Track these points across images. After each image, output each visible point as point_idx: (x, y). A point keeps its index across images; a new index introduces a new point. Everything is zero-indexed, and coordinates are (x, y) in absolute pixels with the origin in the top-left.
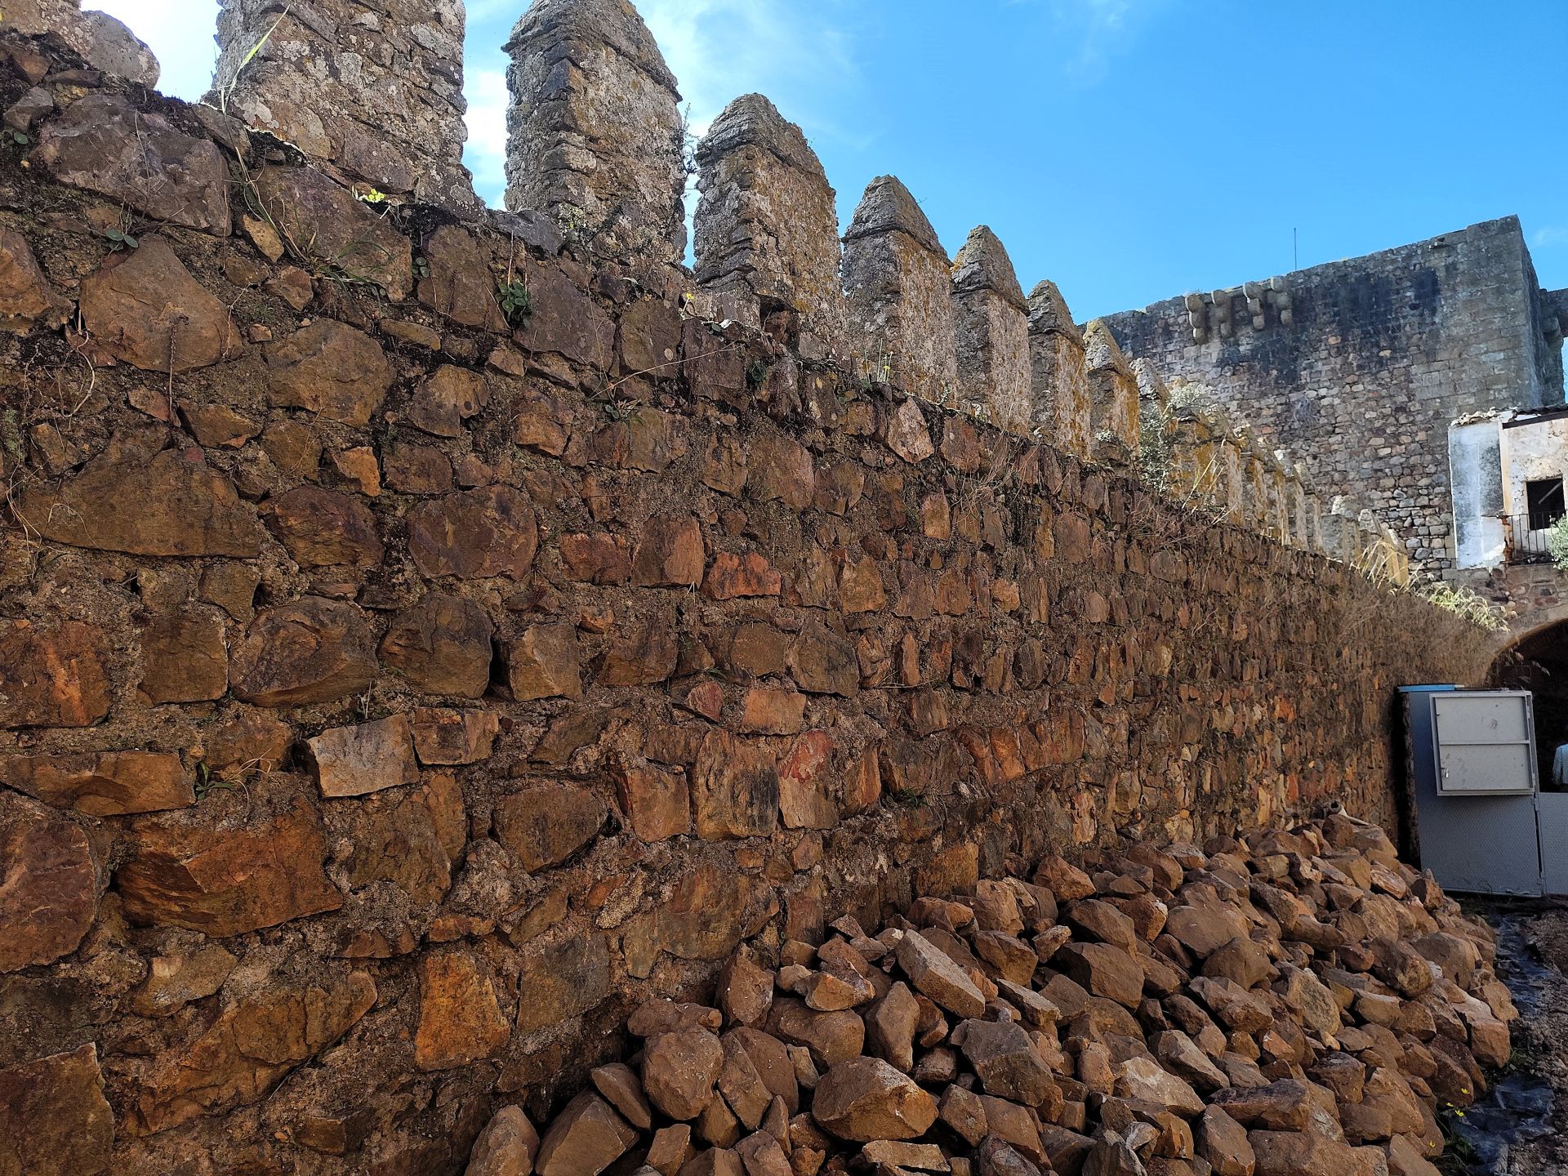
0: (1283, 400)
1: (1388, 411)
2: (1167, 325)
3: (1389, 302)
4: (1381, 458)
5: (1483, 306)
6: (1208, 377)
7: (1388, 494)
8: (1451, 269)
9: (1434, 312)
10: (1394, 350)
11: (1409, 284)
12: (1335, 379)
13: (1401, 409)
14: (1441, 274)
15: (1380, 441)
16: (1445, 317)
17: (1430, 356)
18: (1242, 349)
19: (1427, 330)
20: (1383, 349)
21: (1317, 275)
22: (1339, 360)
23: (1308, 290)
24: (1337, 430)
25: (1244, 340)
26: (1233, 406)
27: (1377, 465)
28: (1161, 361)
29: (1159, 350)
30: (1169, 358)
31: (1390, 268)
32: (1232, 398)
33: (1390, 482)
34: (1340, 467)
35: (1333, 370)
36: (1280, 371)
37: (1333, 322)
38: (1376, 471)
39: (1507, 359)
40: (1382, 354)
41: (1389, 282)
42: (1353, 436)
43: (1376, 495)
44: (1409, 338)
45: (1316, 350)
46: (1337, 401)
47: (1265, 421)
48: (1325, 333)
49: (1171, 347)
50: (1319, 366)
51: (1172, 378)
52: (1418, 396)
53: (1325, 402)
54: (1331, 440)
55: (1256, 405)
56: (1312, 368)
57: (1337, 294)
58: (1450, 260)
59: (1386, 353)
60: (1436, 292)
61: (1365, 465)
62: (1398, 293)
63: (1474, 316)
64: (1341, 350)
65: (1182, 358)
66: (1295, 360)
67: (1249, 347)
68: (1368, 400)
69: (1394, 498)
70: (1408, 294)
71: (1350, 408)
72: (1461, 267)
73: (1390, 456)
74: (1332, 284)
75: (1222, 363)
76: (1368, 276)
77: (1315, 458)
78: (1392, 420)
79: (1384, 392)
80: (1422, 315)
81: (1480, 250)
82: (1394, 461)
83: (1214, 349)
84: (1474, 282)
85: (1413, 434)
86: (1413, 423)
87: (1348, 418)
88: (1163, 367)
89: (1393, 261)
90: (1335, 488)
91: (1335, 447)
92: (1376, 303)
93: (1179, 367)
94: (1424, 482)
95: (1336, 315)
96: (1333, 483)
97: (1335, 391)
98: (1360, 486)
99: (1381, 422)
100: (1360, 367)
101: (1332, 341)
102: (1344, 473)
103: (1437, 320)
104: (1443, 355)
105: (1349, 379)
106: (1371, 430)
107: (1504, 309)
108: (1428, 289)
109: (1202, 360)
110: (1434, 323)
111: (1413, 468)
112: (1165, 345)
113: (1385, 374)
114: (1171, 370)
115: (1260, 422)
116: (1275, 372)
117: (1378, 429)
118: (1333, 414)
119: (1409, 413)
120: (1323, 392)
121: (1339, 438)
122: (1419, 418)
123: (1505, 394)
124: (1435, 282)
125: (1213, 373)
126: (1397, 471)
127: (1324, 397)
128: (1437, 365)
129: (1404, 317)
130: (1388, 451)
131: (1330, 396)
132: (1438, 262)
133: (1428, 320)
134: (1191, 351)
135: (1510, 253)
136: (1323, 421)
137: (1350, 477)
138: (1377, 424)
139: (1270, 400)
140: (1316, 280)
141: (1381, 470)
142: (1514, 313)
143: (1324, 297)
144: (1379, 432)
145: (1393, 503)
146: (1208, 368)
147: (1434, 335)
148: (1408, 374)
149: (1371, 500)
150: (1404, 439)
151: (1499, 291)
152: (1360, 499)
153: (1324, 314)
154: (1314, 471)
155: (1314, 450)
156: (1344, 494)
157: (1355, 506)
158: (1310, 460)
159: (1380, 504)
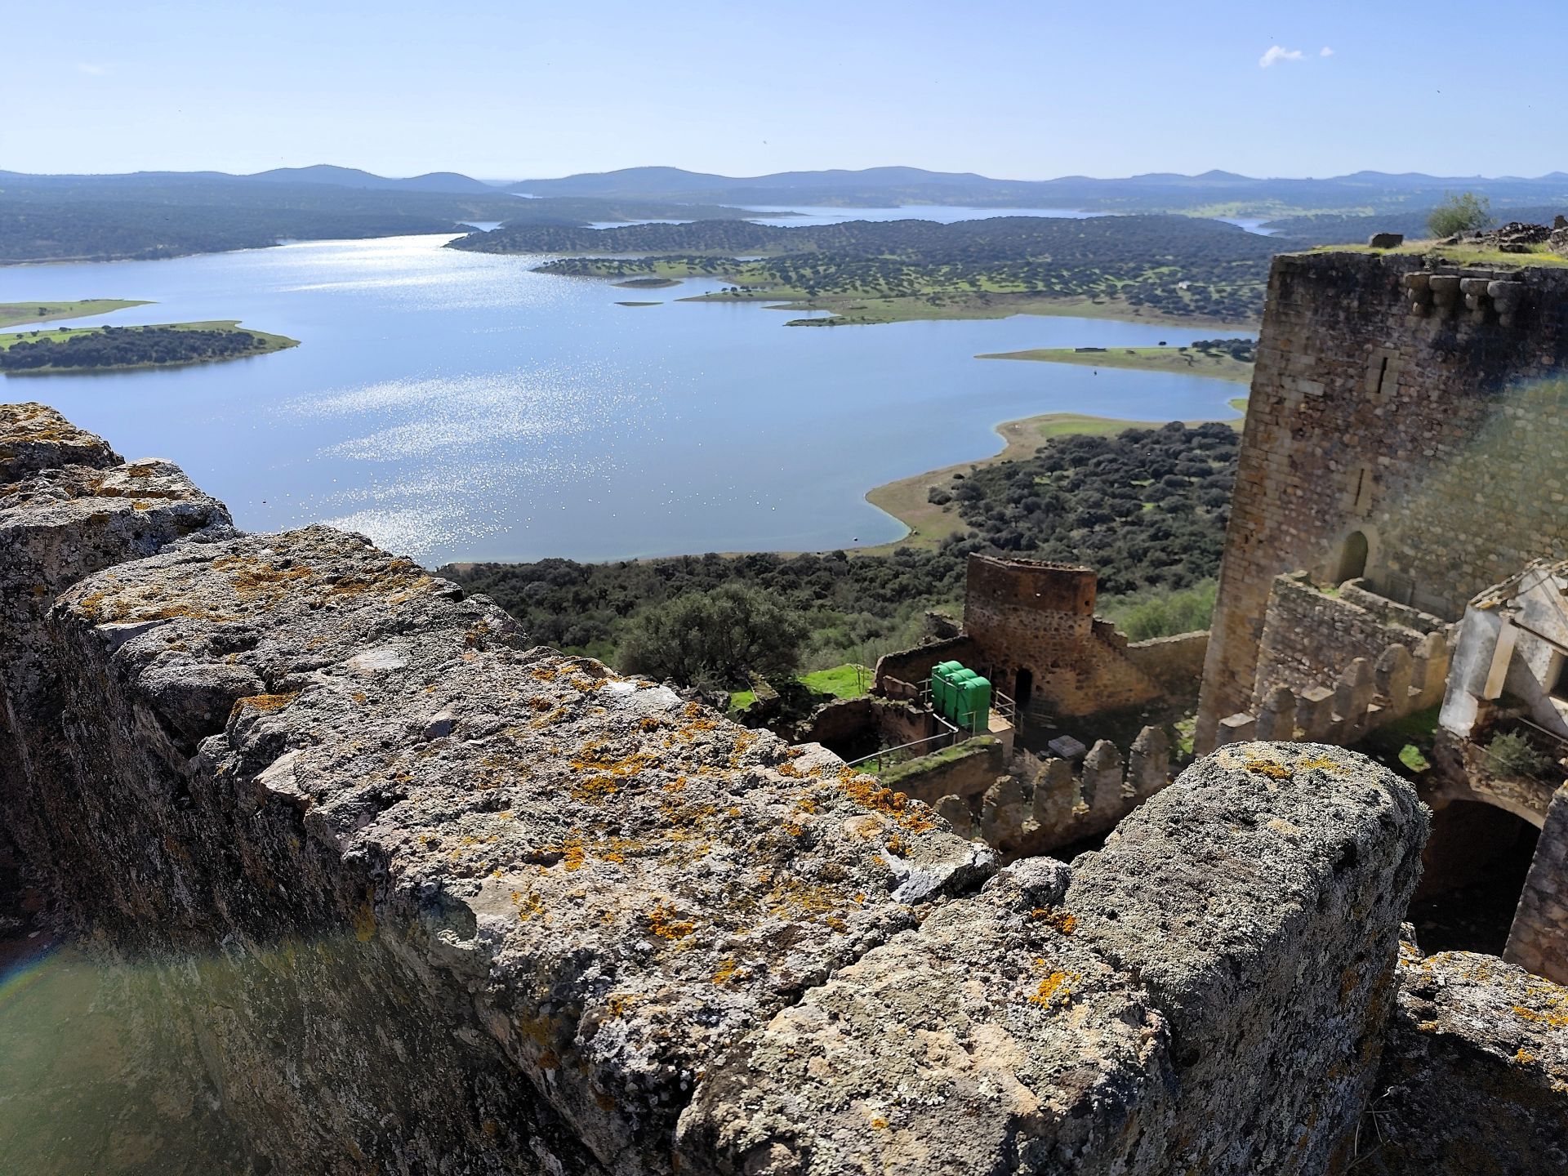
0: (1481, 406)
2: (1397, 284)
4: (1551, 502)
6: (1421, 356)
7: (1547, 540)
12: (1536, 405)
15: (1556, 484)
18: (1459, 336)
21: (1553, 279)
23: (1540, 293)
24: (1522, 458)
25: (1463, 328)
26: (1434, 395)
27: (1547, 508)
28: (1382, 321)
29: (1383, 309)
30: (1391, 322)
32: (1436, 388)
33: (1552, 529)
34: (1513, 496)
36: (1487, 375)
37: (1552, 339)
38: (1544, 513)
42: (1534, 469)
43: (1536, 536)
45: (1528, 364)
46: (1530, 427)
47: (1459, 423)
48: (1541, 349)
49: (1395, 310)
51: (1388, 344)
53: (1519, 424)
54: (1513, 466)
55: (1456, 402)
56: (1518, 383)
61: (1536, 504)
65: (1402, 325)
66: (1505, 367)
67: (1465, 337)
68: (1560, 437)
69: (1551, 546)
71: (1540, 440)
73: (1561, 504)
75: (1437, 345)
77: (1493, 477)
83: (1433, 328)
87: (1535, 448)
88: (1382, 328)
90: (1501, 515)
91: (1514, 474)
93: (1396, 335)
95: (1559, 332)
96: (1501, 509)
97: (1531, 416)
98: (1524, 521)
101: (1546, 360)
102: (1515, 504)
105: (1549, 409)
106: (1552, 469)
109: (1419, 335)
112: (1390, 306)
114: (1389, 335)
115: (1455, 421)
116: (1482, 374)
118: (1523, 440)
120: (1520, 412)
121: (1520, 466)
125: (1425, 353)
127: (1519, 418)
130: (1559, 497)
131: (1525, 419)
134: (1411, 321)
136: (1511, 443)
137: (1518, 510)
139: (1470, 403)
140: (1551, 284)
141: (1548, 514)
143: (1553, 307)
144: (1559, 476)
145: (1549, 550)
146: (1422, 346)
149: (1530, 540)
152: (1520, 535)
153: (1547, 327)
154: (1488, 490)
155: (1494, 469)
156: (1508, 524)
157: (1513, 540)
158: (1487, 478)
159: (1535, 547)
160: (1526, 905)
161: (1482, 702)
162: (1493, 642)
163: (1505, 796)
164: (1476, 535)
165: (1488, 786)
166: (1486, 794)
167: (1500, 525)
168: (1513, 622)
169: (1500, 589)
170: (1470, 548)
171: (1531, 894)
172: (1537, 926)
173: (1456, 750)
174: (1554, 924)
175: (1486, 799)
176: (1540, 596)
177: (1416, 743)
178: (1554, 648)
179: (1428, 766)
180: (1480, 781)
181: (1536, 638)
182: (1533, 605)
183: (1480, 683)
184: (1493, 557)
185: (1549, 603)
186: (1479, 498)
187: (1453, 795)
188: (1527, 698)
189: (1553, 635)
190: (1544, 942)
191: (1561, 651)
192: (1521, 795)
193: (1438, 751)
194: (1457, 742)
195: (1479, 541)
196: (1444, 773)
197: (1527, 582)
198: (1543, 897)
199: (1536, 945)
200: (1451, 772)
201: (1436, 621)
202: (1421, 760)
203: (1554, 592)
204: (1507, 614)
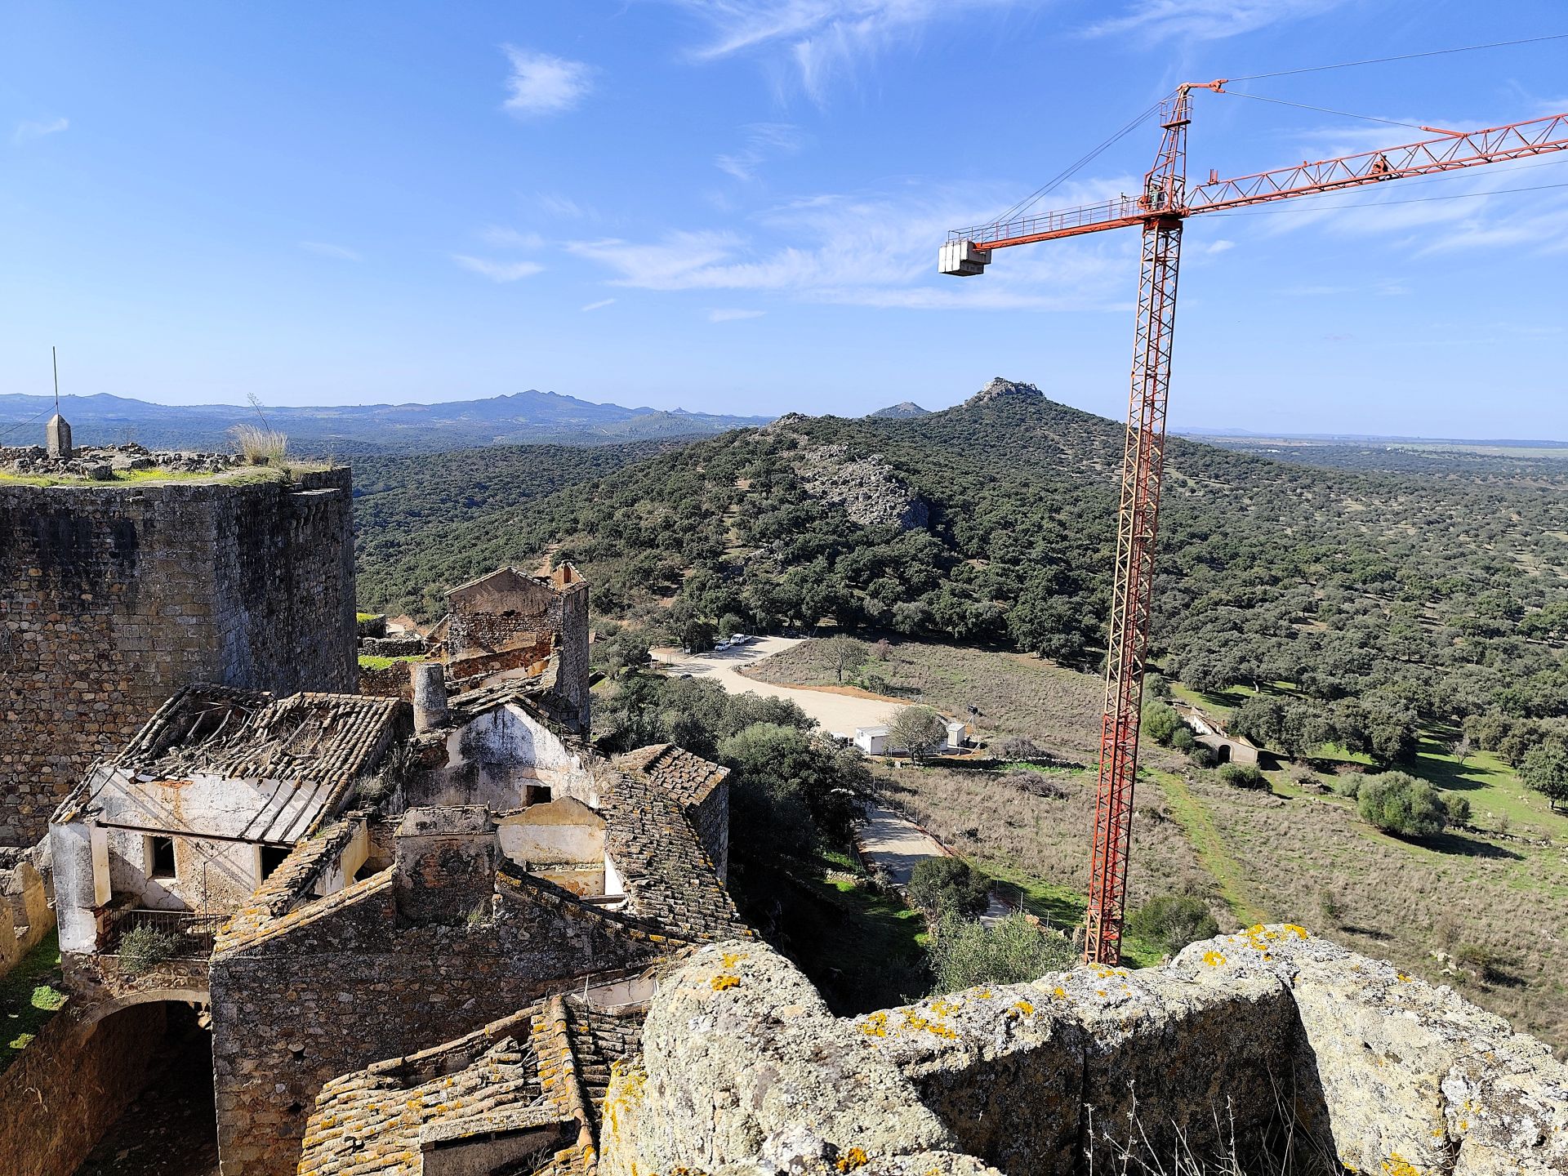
1: (90, 656)
3: (89, 545)
4: (85, 703)
5: (177, 569)
7: (93, 738)
8: (149, 524)
9: (133, 565)
10: (95, 596)
11: (109, 530)
12: (38, 613)
13: (103, 656)
14: (139, 528)
15: (83, 685)
16: (143, 572)
17: (130, 608)
19: (127, 581)
20: (85, 592)
21: (14, 496)
22: (41, 594)
24: (41, 668)
27: (82, 708)
31: (90, 508)
33: (94, 727)
34: (45, 706)
35: (34, 604)
37: (33, 552)
38: (81, 714)
39: (199, 625)
40: (84, 597)
41: (90, 524)
42: (57, 677)
43: (81, 738)
44: (110, 586)
45: (17, 578)
46: (40, 638)
48: (25, 563)
50: (20, 597)
52: (120, 646)
53: (27, 636)
54: (35, 678)
56: (13, 598)
57: (37, 524)
58: (148, 515)
59: (88, 597)
60: (137, 545)
61: (70, 708)
62: (98, 537)
63: (170, 577)
64: (42, 584)
68: (71, 641)
69: (98, 743)
70: (108, 541)
71: (54, 648)
72: (158, 526)
73: (94, 701)
74: (30, 510)
76: (68, 512)
77: (19, 693)
78: (94, 666)
79: (87, 637)
80: (121, 565)
81: (175, 513)
82: (97, 706)
84: (169, 543)
85: (115, 683)
86: (115, 672)
87: (51, 657)
89: (93, 503)
90: (40, 727)
91: (39, 685)
92: (77, 541)
94: (125, 730)
95: (36, 545)
96: (39, 722)
97: (37, 627)
99: (85, 666)
100: (62, 607)
101: (32, 572)
102: (50, 713)
103: (136, 573)
104: (142, 610)
105: (52, 617)
106: (74, 672)
107: (196, 577)
108: (128, 540)
110: (133, 576)
111: (116, 715)
113: (86, 617)
117: (82, 673)
118: (36, 650)
119: (111, 662)
120: (25, 625)
121: (43, 676)
122: (121, 668)
123: (196, 657)
124: (134, 534)
126: (101, 717)
127: (26, 631)
128: (137, 619)
129: (105, 564)
130: (91, 696)
131: (32, 632)
132: (137, 515)
133: (128, 572)
135: (202, 523)
136: (25, 656)
137: (56, 718)
138: (82, 668)
140: (13, 501)
141: (86, 715)
142: (204, 582)
143: (23, 523)
144: (83, 676)
145: (97, 747)
147: (133, 587)
148: (109, 622)
149: (77, 742)
150: (107, 686)
151: (192, 558)
152: (66, 741)
153: (23, 541)
154: (18, 706)
155: (17, 684)
156: (50, 733)
157: (61, 747)
158: (13, 695)
159: (85, 748)
160: (220, 1075)
161: (96, 911)
162: (88, 850)
163: (151, 989)
164: (21, 753)
165: (131, 987)
166: (133, 997)
167: (43, 737)
168: (99, 824)
169: (74, 798)
170: (20, 768)
171: (220, 1063)
172: (235, 1088)
173: (87, 970)
174: (248, 1077)
175: (133, 1002)
176: (111, 791)
177: (43, 983)
178: (142, 833)
179: (65, 998)
180: (121, 987)
181: (122, 830)
182: (109, 801)
183: (89, 894)
184: (46, 769)
185: (123, 796)
186: (11, 716)
187: (100, 1015)
188: (134, 890)
189: (137, 823)
190: (246, 1098)
191: (149, 834)
192: (165, 981)
193: (69, 979)
194: (85, 961)
195: (27, 758)
196: (83, 997)
197: (96, 783)
198: (231, 1059)
199: (241, 1106)
200: (90, 993)
201: (12, 851)
202: (56, 995)
203: (125, 784)
204: (90, 819)
